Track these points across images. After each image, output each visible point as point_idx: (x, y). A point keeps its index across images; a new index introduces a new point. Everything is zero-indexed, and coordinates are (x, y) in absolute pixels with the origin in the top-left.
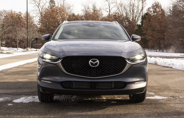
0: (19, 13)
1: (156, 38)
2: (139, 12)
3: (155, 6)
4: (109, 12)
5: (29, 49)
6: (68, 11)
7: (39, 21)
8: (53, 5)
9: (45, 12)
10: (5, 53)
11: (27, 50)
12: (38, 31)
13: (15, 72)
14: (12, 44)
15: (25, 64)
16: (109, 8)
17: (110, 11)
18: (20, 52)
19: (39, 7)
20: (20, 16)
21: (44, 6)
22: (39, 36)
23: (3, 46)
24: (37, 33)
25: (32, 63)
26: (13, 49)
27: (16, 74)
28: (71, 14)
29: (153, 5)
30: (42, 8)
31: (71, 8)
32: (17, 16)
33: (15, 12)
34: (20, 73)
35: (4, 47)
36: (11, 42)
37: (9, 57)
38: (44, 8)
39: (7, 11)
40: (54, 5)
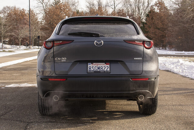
0: (23, 10)
1: (159, 36)
2: (145, 9)
3: (158, 3)
4: (114, 9)
5: (31, 47)
6: (72, 8)
7: (43, 18)
8: (57, 1)
9: (49, 9)
10: (7, 52)
11: (30, 48)
12: (41, 29)
13: (12, 69)
14: (15, 41)
15: (23, 62)
16: (114, 4)
17: (115, 7)
18: (22, 50)
19: (43, 4)
20: (24, 13)
21: (48, 3)
22: (41, 34)
23: (6, 44)
24: (39, 31)
25: (30, 61)
26: (17, 47)
27: (13, 70)
28: (75, 10)
29: (156, 3)
30: (46, 4)
31: (76, 4)
32: (20, 13)
33: (18, 9)
34: (16, 70)
35: (8, 44)
36: (14, 40)
37: (11, 55)
38: (48, 4)
39: (10, 7)
40: (59, 2)
